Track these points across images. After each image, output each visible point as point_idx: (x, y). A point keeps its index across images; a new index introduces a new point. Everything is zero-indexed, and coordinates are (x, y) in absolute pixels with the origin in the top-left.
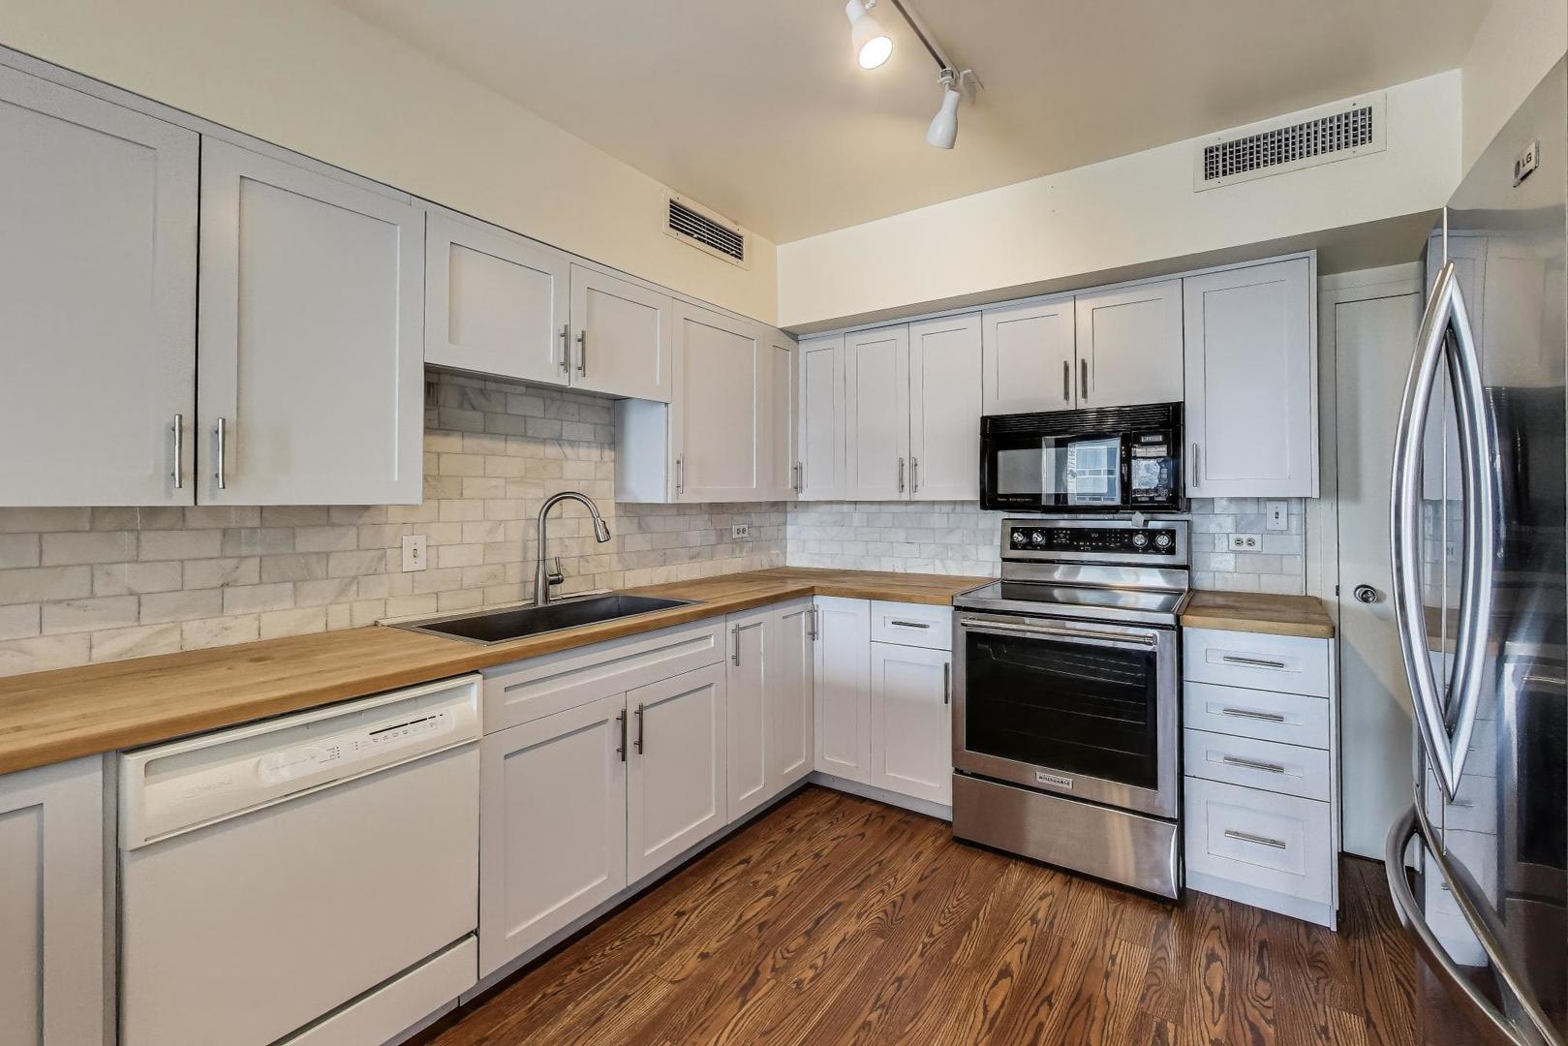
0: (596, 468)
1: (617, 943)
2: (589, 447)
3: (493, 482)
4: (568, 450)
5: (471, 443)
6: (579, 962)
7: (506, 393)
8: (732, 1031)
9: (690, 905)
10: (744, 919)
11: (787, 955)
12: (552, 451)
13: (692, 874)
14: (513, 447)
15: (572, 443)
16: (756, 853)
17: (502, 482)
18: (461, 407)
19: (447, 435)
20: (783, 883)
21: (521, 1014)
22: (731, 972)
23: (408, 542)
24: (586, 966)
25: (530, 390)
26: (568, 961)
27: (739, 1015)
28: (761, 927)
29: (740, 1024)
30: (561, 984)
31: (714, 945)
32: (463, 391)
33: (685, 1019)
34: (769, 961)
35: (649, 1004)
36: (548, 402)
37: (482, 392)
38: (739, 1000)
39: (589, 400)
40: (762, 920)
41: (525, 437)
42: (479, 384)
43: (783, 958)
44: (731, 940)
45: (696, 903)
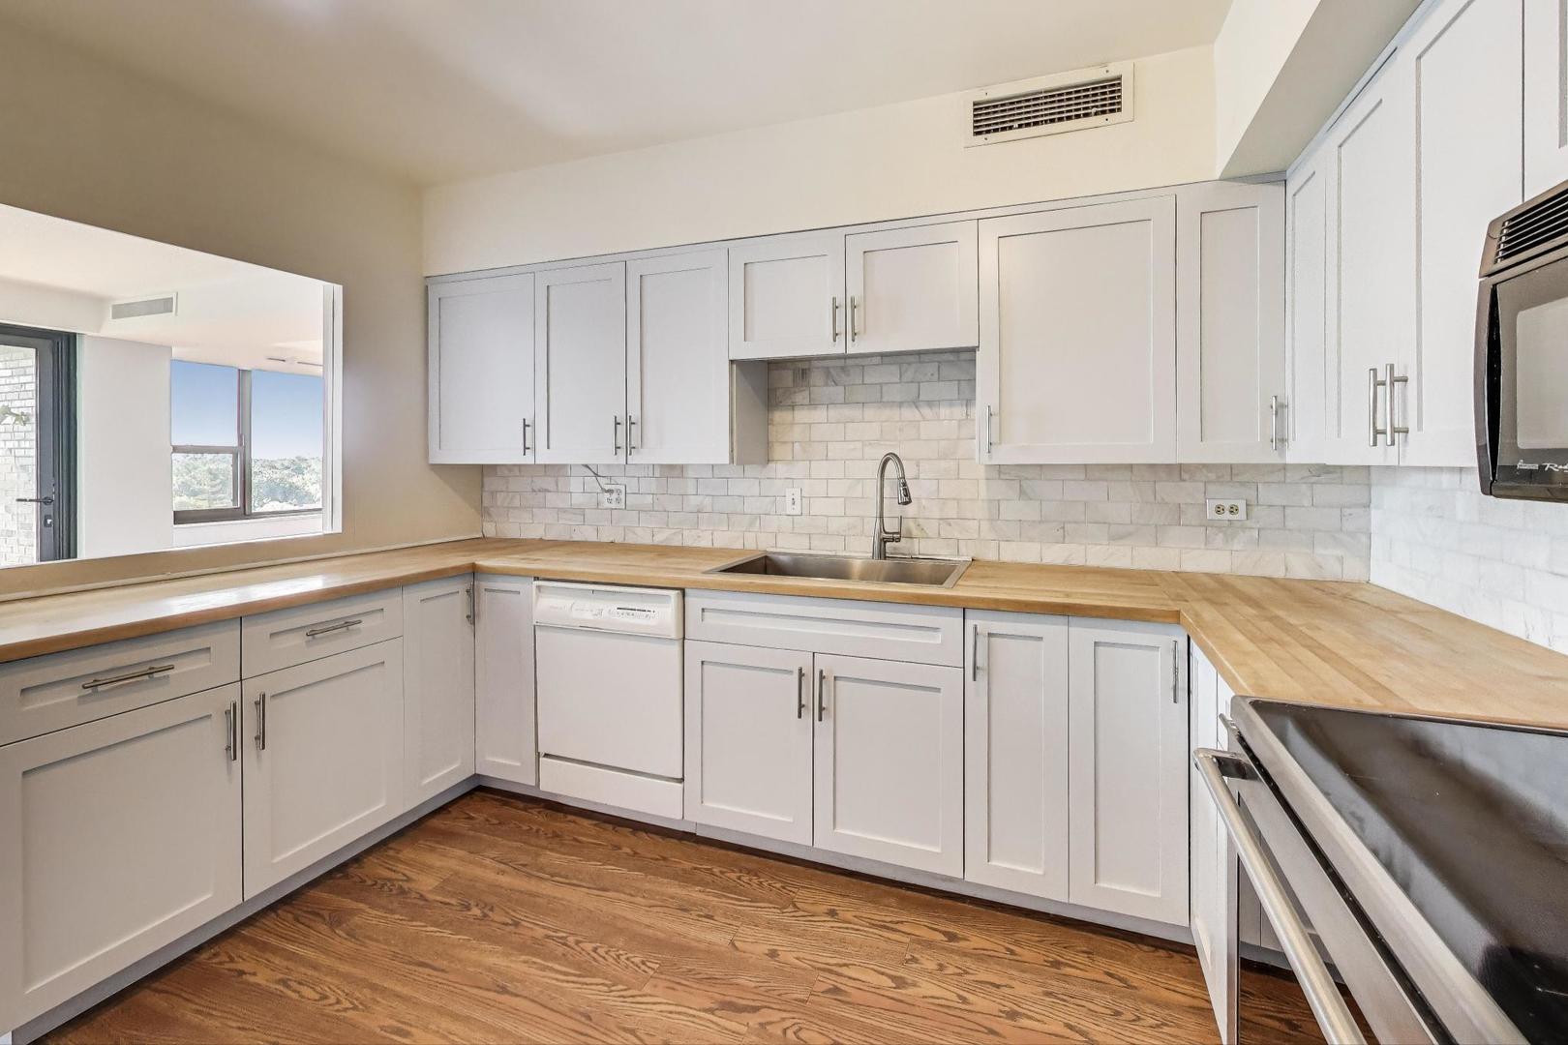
0: (959, 426)
1: (778, 885)
2: (951, 405)
3: (851, 446)
4: (926, 411)
5: (834, 413)
6: (749, 872)
7: (863, 366)
8: (671, 1012)
9: (849, 916)
10: (844, 971)
11: (790, 1034)
12: (909, 413)
13: (902, 899)
14: (870, 413)
15: (930, 404)
16: (976, 940)
17: (859, 445)
18: (826, 385)
19: (815, 409)
20: (928, 988)
21: (687, 865)
22: (753, 984)
23: (789, 493)
24: (746, 878)
25: (886, 359)
26: (750, 866)
27: (691, 1012)
28: (836, 990)
29: (682, 1017)
30: (722, 872)
31: (791, 958)
32: (827, 372)
33: (685, 968)
34: (776, 1016)
35: (702, 936)
36: (905, 366)
37: (843, 368)
38: (713, 1006)
39: (951, 357)
40: (843, 987)
41: (881, 403)
42: (841, 363)
43: (785, 1031)
44: (804, 969)
45: (856, 919)
